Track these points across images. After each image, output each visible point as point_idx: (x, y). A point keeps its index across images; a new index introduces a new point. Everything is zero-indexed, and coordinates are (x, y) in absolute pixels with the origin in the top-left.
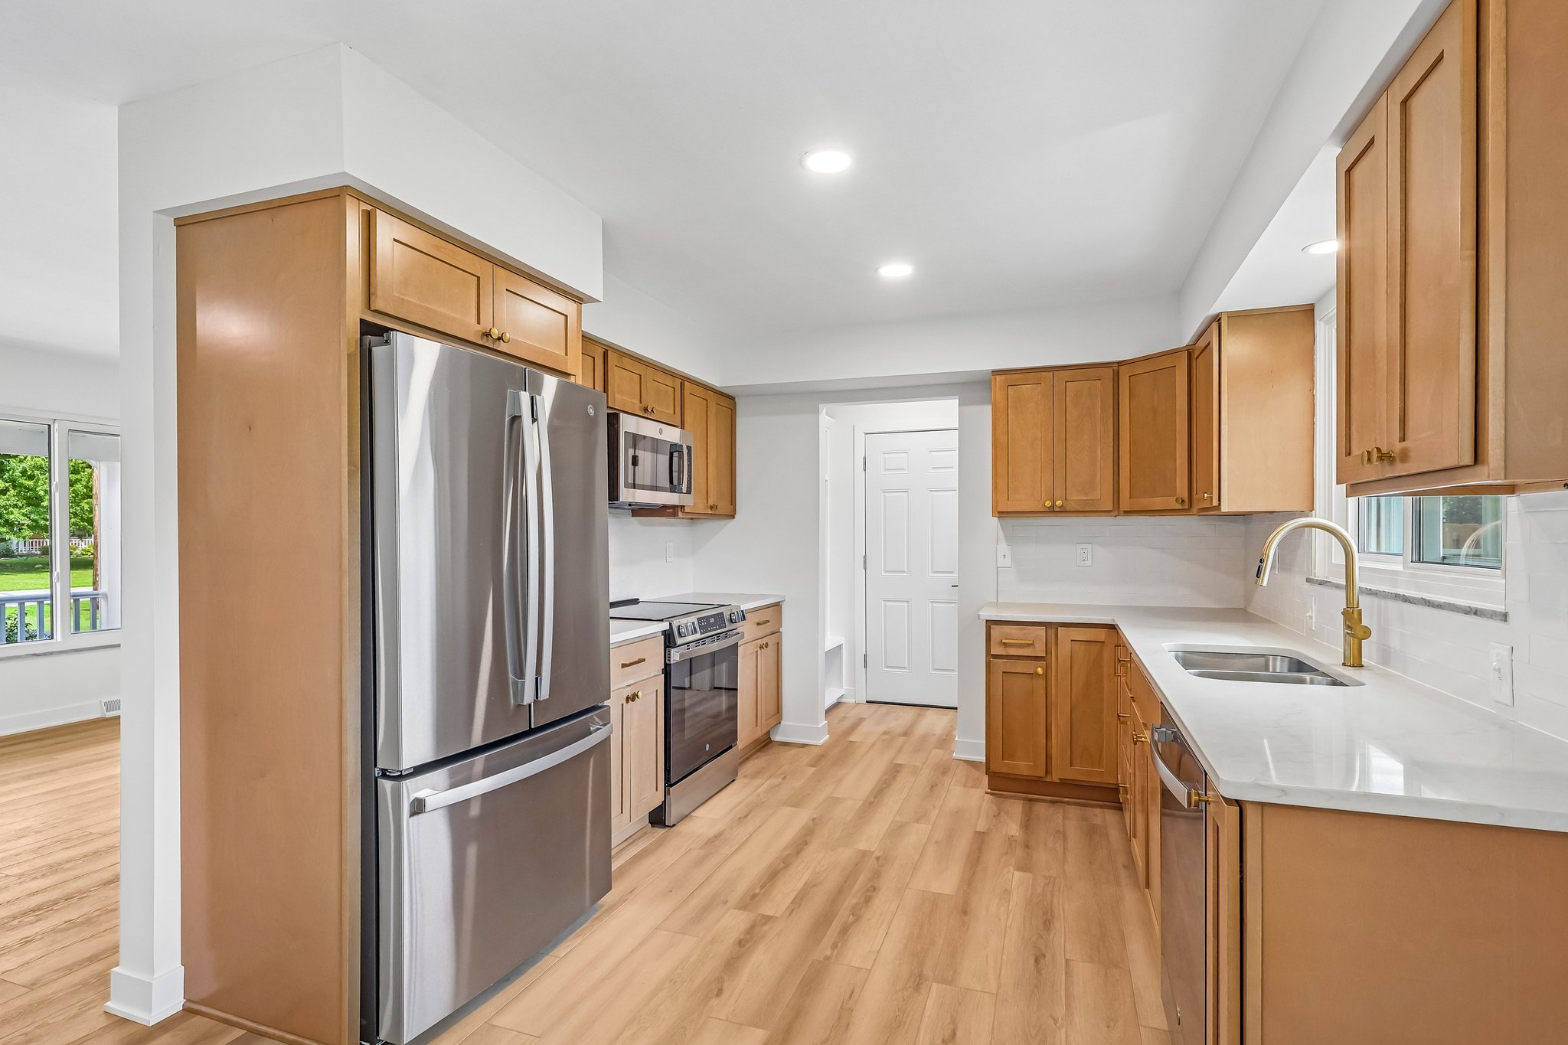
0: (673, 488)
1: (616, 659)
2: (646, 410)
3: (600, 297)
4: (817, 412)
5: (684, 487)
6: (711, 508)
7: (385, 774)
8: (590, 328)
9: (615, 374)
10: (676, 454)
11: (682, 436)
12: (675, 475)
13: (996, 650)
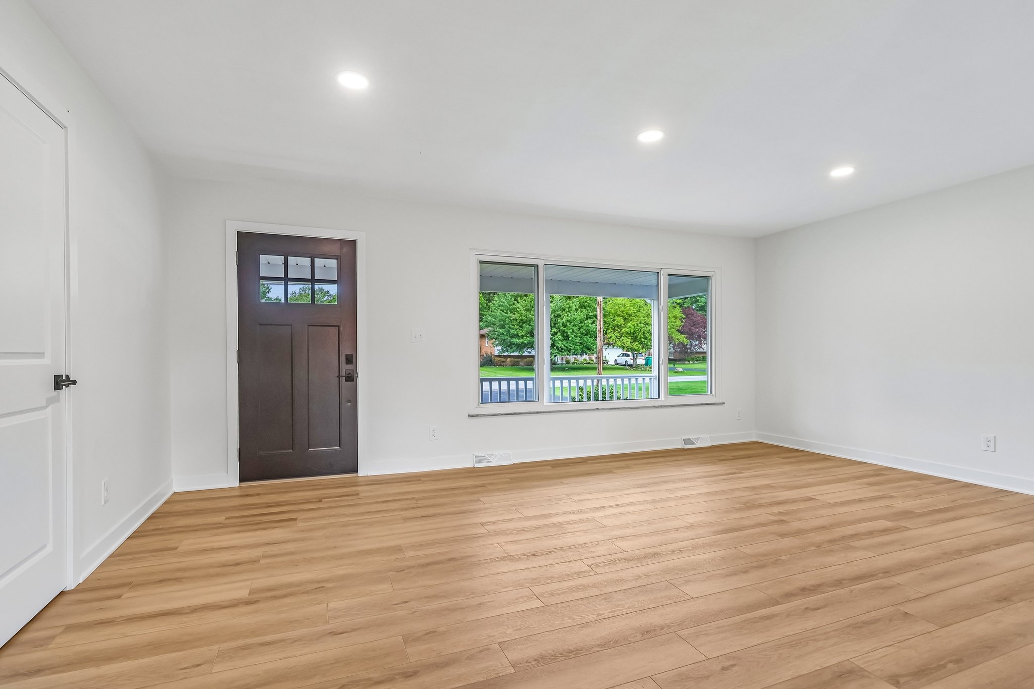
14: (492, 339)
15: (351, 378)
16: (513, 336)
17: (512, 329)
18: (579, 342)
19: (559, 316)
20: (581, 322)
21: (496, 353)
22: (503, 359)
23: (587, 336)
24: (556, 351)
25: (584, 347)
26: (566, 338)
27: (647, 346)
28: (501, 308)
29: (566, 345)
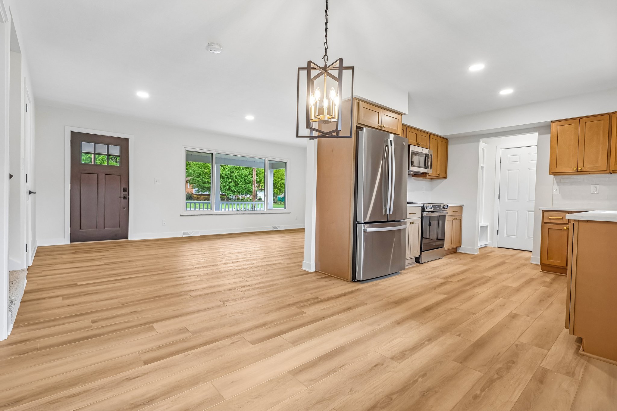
0: (426, 167)
1: (408, 212)
2: (418, 144)
3: (407, 114)
4: (479, 141)
5: (429, 167)
6: (438, 175)
7: (358, 223)
8: (404, 122)
9: (409, 134)
10: (427, 157)
11: (429, 151)
12: (426, 162)
13: (546, 220)
14: (192, 184)
15: (126, 198)
16: (205, 183)
17: (204, 178)
18: (244, 188)
19: (233, 172)
20: (246, 176)
21: (194, 192)
22: (199, 196)
23: (249, 184)
24: (231, 192)
25: (247, 190)
26: (237, 185)
27: (282, 191)
28: (198, 165)
29: (237, 189)
